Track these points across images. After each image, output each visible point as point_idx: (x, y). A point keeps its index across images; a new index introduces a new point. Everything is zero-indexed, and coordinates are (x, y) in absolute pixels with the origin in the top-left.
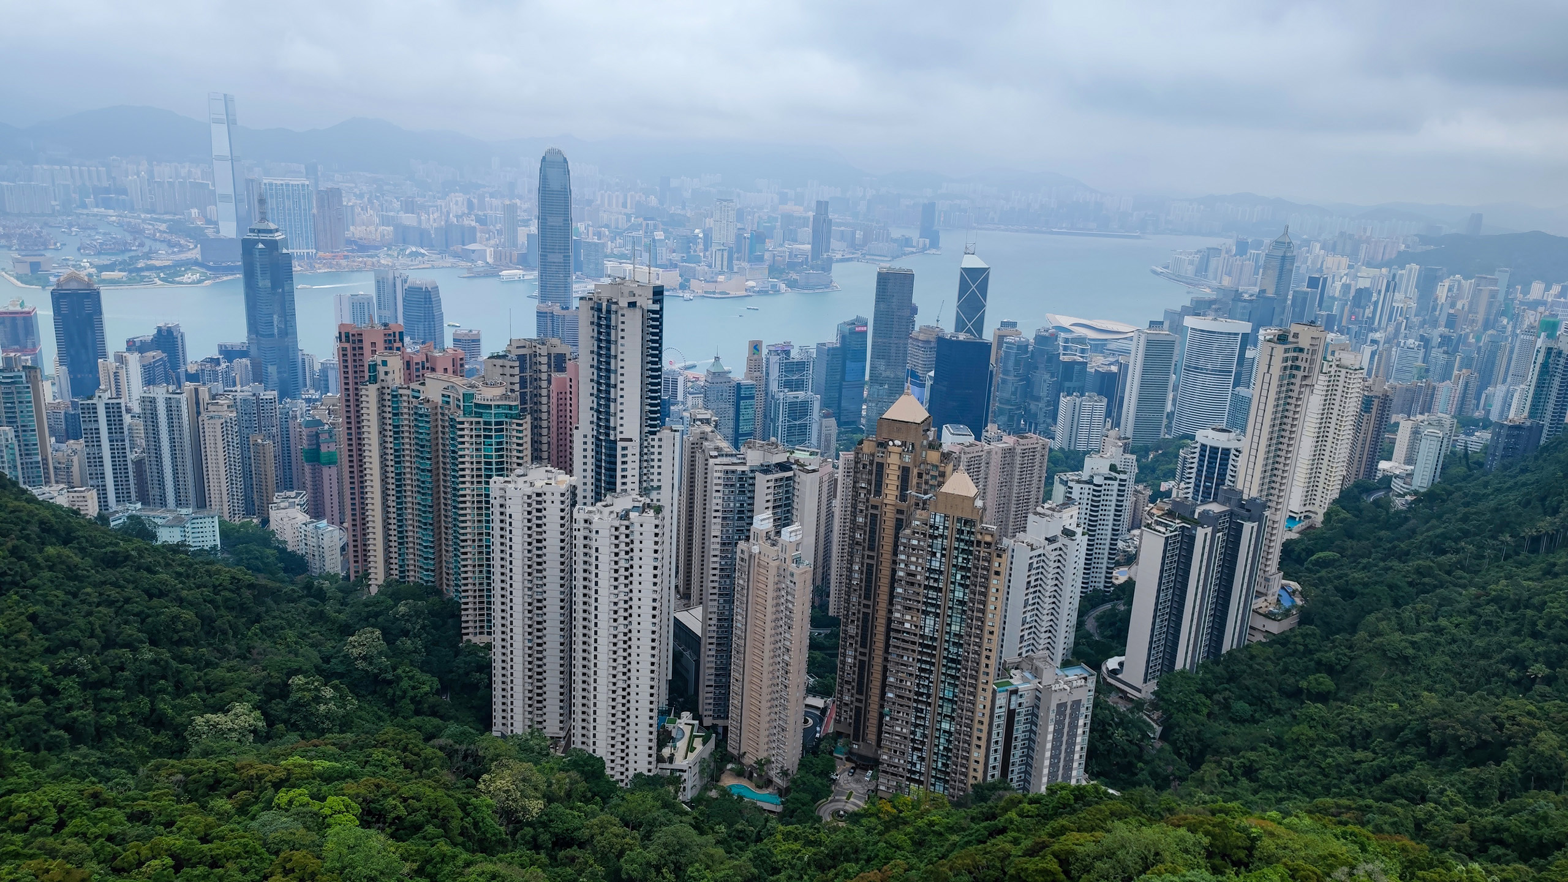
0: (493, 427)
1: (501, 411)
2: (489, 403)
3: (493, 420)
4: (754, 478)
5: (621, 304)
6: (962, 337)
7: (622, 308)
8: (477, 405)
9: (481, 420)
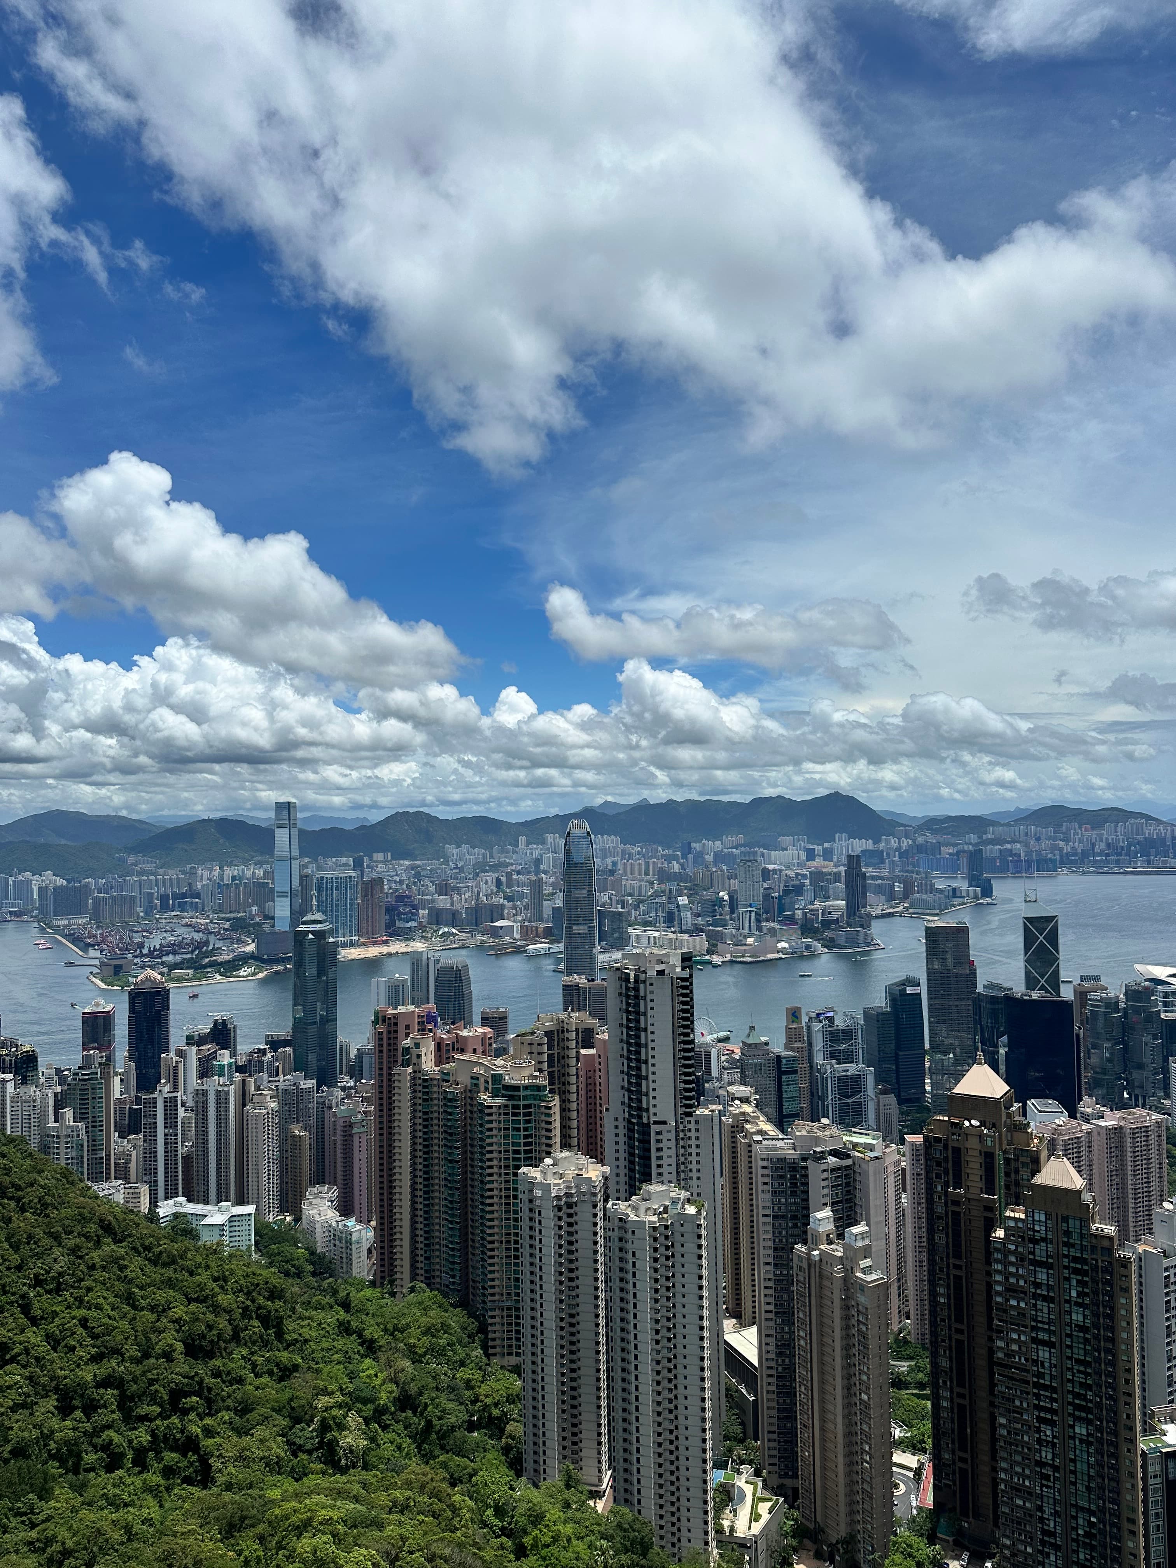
1: (529, 1093)
2: (517, 1084)
4: (806, 1168)
5: (649, 973)
6: (1035, 995)
7: (651, 978)
8: (506, 1087)
9: (510, 1103)
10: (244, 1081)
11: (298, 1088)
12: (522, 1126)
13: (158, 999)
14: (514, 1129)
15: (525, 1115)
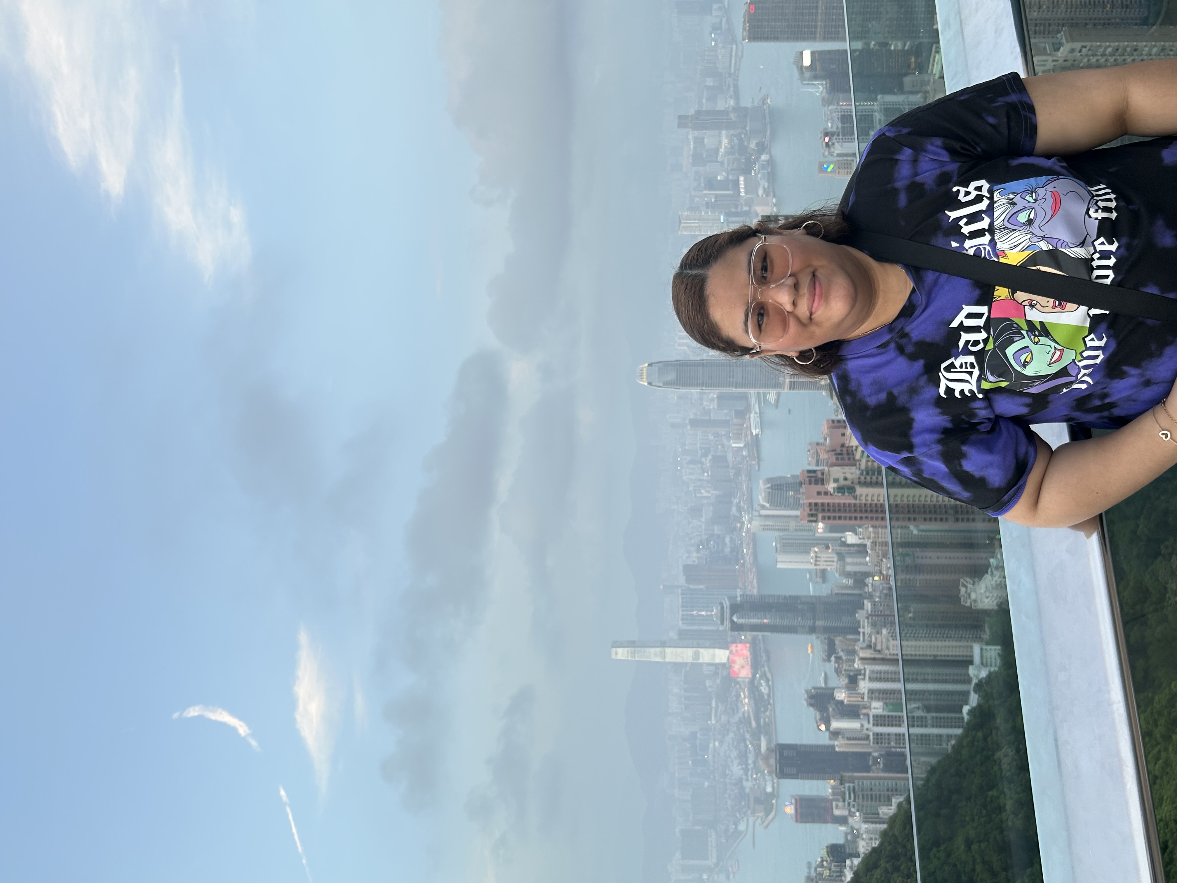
10: (862, 659)
11: (870, 615)
13: (786, 753)
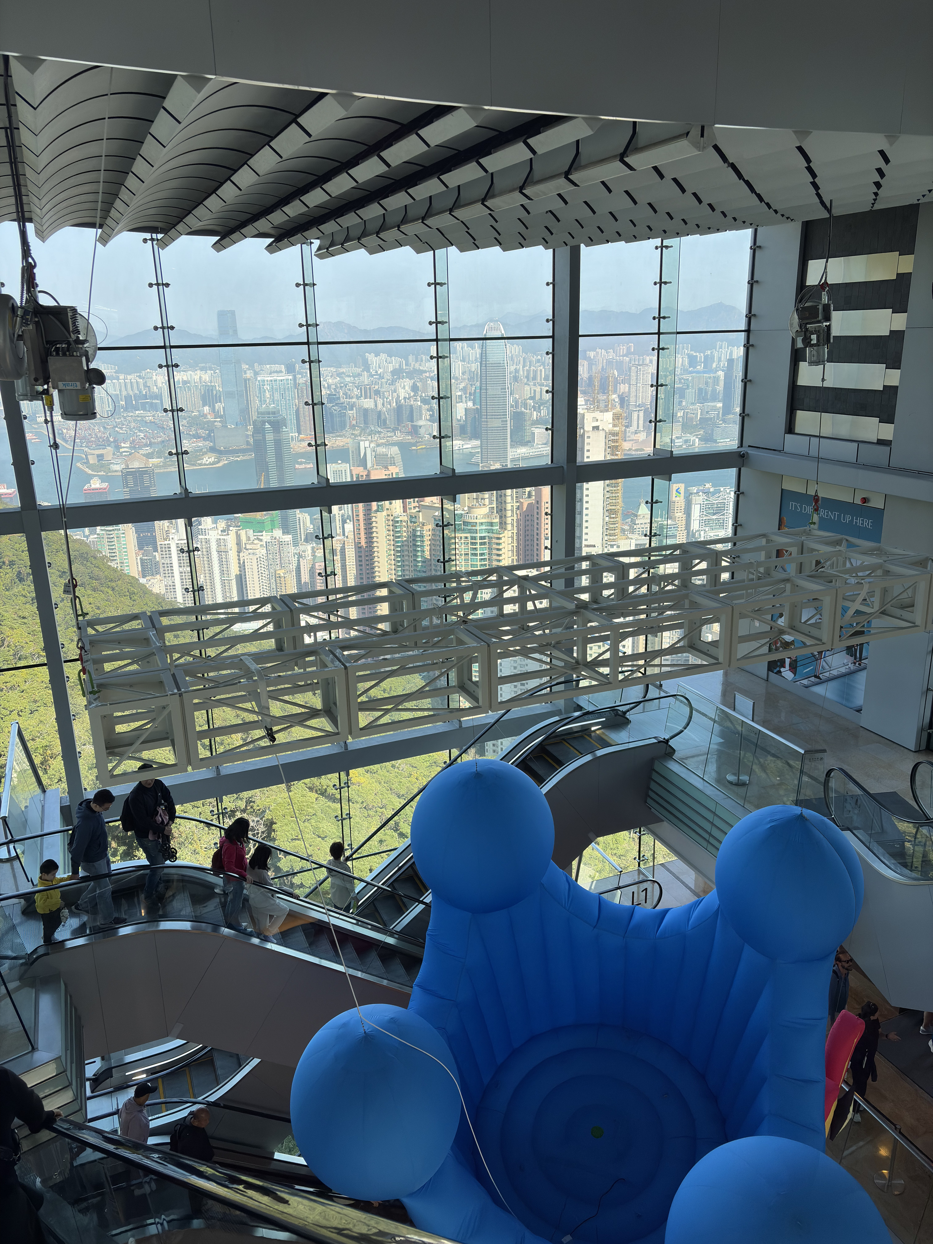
0: (478, 541)
1: (484, 527)
2: (475, 521)
3: (478, 535)
5: (586, 429)
7: (588, 432)
8: (466, 523)
9: (468, 535)
12: (478, 552)
14: (472, 554)
15: (481, 544)
